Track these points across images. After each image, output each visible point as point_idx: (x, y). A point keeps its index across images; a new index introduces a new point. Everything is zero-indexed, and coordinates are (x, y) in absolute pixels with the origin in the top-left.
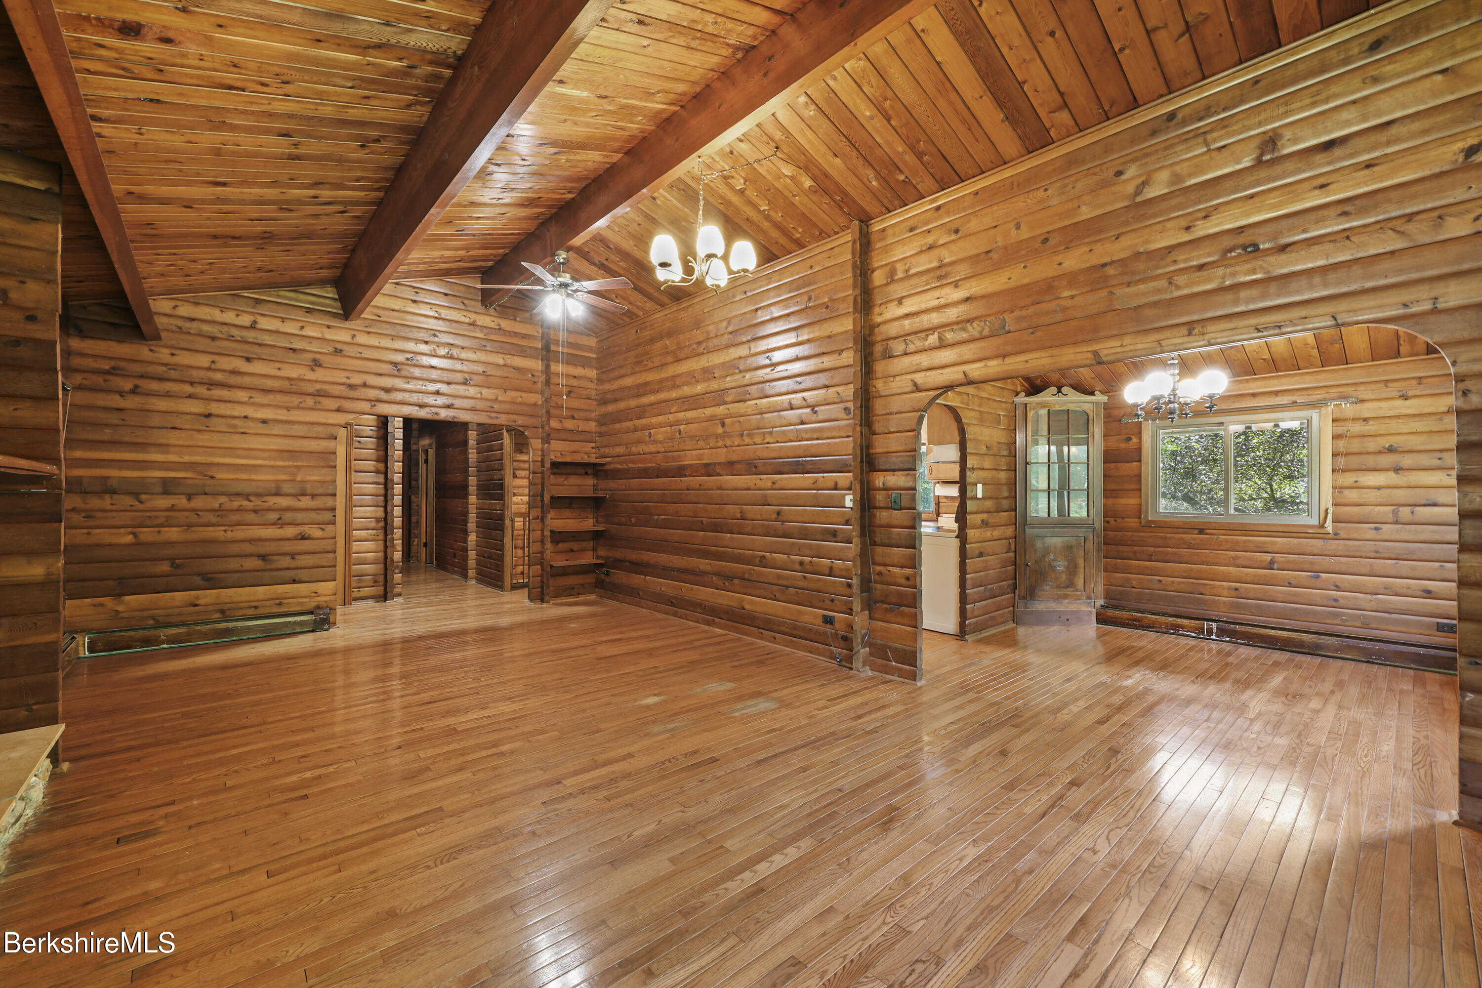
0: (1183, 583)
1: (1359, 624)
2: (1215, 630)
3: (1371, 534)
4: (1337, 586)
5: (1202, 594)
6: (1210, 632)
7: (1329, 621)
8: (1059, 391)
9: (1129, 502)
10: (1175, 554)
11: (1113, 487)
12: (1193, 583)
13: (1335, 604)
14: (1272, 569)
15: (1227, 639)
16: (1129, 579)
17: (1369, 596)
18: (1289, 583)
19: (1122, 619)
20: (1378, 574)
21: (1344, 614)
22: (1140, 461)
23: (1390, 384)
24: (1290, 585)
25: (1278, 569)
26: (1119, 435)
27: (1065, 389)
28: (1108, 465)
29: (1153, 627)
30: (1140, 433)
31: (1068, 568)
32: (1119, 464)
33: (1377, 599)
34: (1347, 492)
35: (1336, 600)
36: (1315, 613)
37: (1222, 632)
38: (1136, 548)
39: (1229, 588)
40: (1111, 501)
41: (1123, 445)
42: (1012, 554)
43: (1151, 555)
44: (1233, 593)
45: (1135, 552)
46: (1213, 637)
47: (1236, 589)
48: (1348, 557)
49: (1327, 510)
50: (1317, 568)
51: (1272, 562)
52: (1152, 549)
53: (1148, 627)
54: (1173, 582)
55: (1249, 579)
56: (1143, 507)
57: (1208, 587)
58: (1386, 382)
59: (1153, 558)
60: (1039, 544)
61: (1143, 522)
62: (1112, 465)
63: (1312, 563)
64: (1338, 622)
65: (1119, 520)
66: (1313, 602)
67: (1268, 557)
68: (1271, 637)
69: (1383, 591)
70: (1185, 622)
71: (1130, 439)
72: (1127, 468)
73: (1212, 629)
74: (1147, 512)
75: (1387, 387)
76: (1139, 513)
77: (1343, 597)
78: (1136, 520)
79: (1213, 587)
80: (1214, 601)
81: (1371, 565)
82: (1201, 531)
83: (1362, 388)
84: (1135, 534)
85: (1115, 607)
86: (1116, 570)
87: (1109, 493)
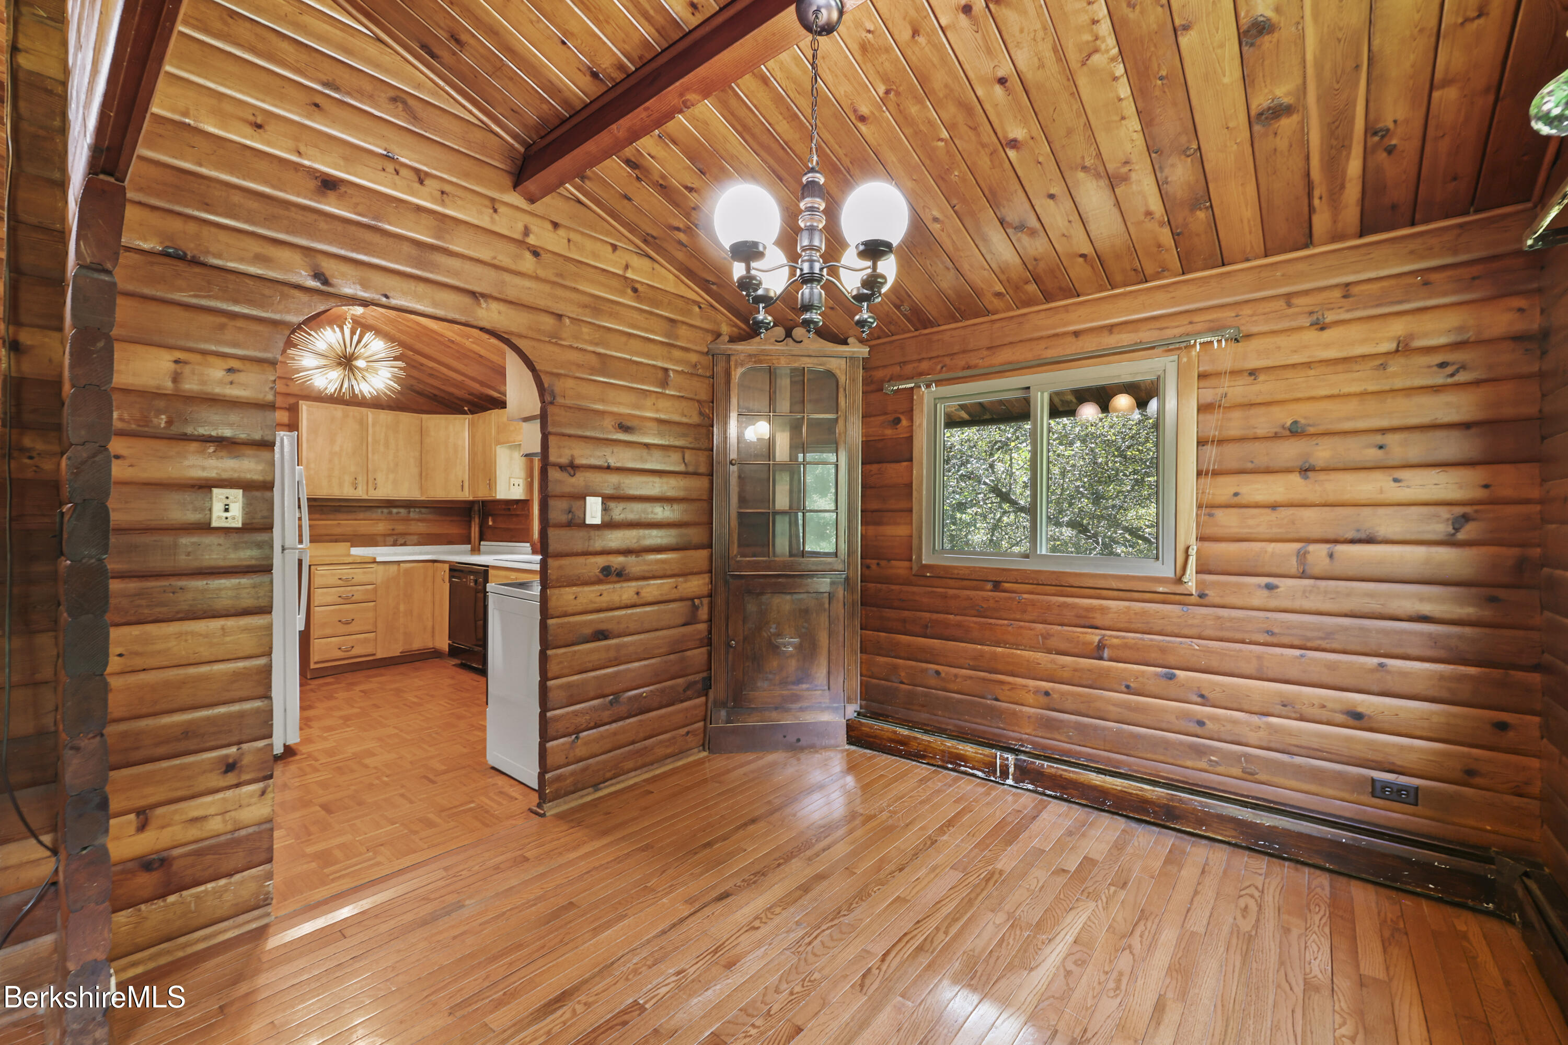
0: (971, 678)
1: (1236, 771)
2: (1011, 770)
3: (1260, 598)
4: (1202, 696)
5: (997, 699)
6: (1005, 774)
7: (1189, 763)
8: (789, 334)
9: (896, 531)
10: (959, 625)
11: (874, 505)
12: (984, 679)
13: (1198, 730)
14: (1101, 658)
15: (1030, 787)
16: (895, 668)
17: (1255, 719)
18: (1128, 687)
19: (881, 739)
20: (1271, 674)
21: (1214, 751)
22: (911, 460)
23: (1295, 301)
24: (1129, 690)
25: (1111, 660)
26: (886, 414)
27: (799, 332)
28: (868, 467)
29: (924, 757)
30: (912, 410)
31: (800, 647)
32: (885, 465)
33: (1270, 726)
34: (1220, 514)
35: (1201, 723)
36: (1167, 744)
37: (1024, 773)
38: (906, 614)
39: (1037, 691)
40: (872, 530)
41: (889, 432)
42: (702, 627)
43: (926, 627)
44: (1043, 700)
45: (904, 621)
46: (1010, 781)
47: (1047, 694)
48: (1221, 640)
49: (1187, 549)
50: (1171, 660)
51: (1101, 646)
52: (927, 615)
53: (917, 755)
54: (956, 676)
55: (1066, 675)
56: (915, 542)
57: (1006, 687)
58: (1288, 298)
59: (929, 631)
60: (751, 607)
61: (915, 568)
62: (874, 467)
63: (1163, 650)
64: (1203, 764)
65: (883, 563)
66: (1164, 725)
67: (1094, 637)
68: (1095, 788)
69: (1278, 709)
70: (968, 749)
71: (897, 421)
72: (893, 471)
73: (1007, 766)
74: (920, 549)
75: (1289, 305)
76: (908, 550)
77: (1214, 718)
78: (906, 564)
79: (1013, 687)
80: (1014, 713)
81: (1259, 658)
82: (997, 586)
83: (1247, 311)
84: (905, 588)
85: (876, 716)
86: (880, 650)
87: (871, 516)
